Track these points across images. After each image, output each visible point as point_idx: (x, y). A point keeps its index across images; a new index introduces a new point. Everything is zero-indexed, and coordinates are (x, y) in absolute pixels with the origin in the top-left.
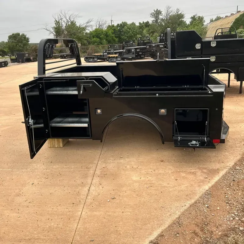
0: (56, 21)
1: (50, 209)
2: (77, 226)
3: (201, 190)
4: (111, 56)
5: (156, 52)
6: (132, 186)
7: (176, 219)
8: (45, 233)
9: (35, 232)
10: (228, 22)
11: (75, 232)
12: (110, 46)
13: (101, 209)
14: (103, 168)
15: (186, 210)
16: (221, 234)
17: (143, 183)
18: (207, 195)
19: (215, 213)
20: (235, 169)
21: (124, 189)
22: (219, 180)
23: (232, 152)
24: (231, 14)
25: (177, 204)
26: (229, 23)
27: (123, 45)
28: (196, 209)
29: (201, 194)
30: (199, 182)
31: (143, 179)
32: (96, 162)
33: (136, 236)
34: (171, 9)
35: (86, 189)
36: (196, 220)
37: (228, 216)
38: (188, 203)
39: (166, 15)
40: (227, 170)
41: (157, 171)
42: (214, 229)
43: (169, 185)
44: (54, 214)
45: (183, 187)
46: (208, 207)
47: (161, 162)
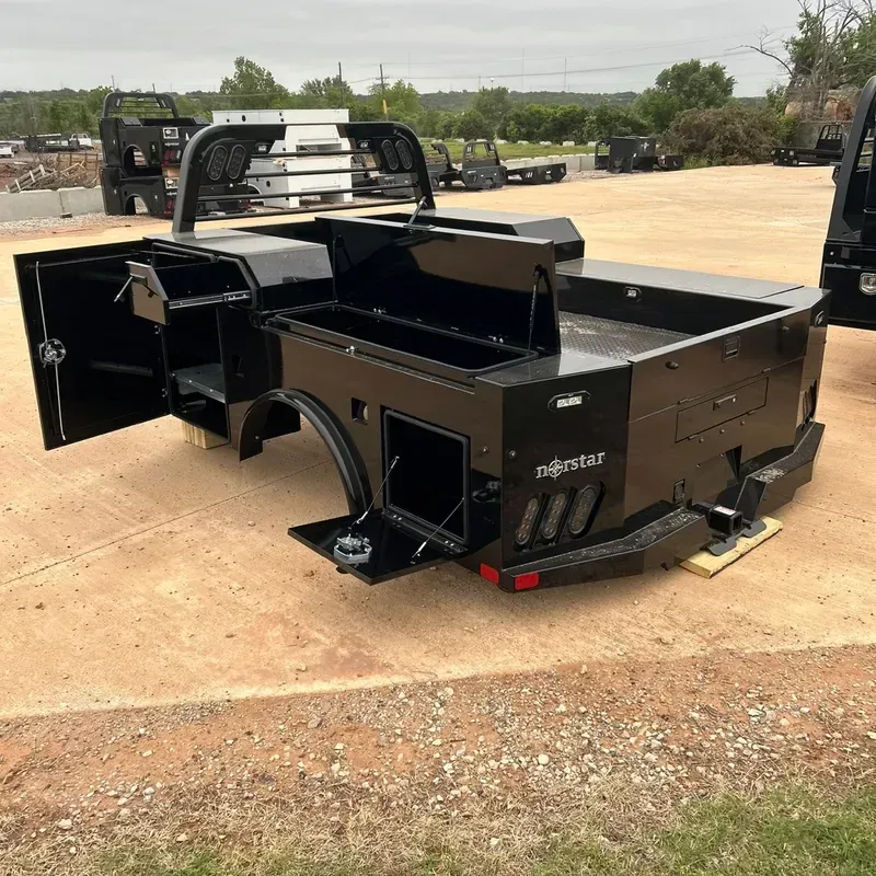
0: (807, 15)
3: (222, 690)
14: (171, 532)
30: (261, 671)
31: (176, 595)
38: (123, 702)
46: (140, 736)
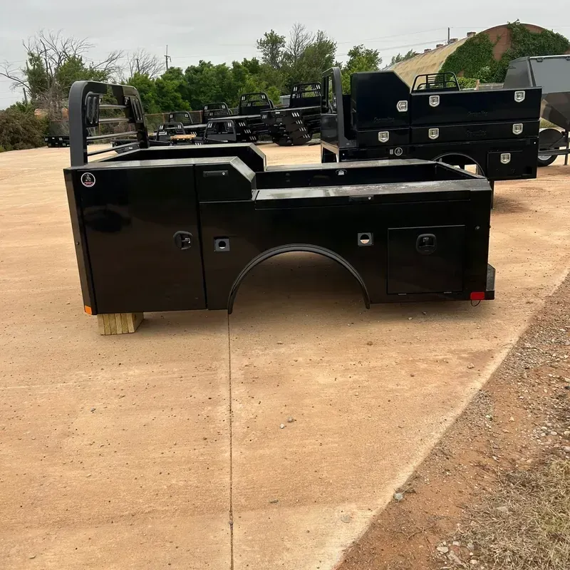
0: (32, 55)
1: (157, 455)
2: (231, 479)
3: (468, 390)
4: (178, 137)
5: (283, 128)
6: (322, 395)
7: (436, 446)
8: (163, 500)
9: (141, 501)
10: (432, 63)
11: (231, 491)
12: (171, 116)
13: (272, 444)
14: (246, 366)
15: (451, 428)
16: (532, 462)
17: (345, 387)
18: (484, 399)
19: (508, 427)
20: (523, 349)
21: (307, 401)
22: (498, 370)
23: (508, 317)
24: (437, 46)
25: (428, 420)
26: (434, 64)
27: (204, 112)
28: (470, 425)
29: (471, 396)
30: (461, 377)
31: (340, 379)
32: (226, 356)
33: (365, 485)
34: (304, 33)
35: (222, 409)
36: (476, 443)
37: (534, 431)
38: (451, 416)
39: (295, 46)
40: (507, 350)
41: (365, 363)
42: (516, 456)
43: (399, 387)
44: (170, 463)
45: (430, 388)
46: (491, 419)
47: (369, 347)
